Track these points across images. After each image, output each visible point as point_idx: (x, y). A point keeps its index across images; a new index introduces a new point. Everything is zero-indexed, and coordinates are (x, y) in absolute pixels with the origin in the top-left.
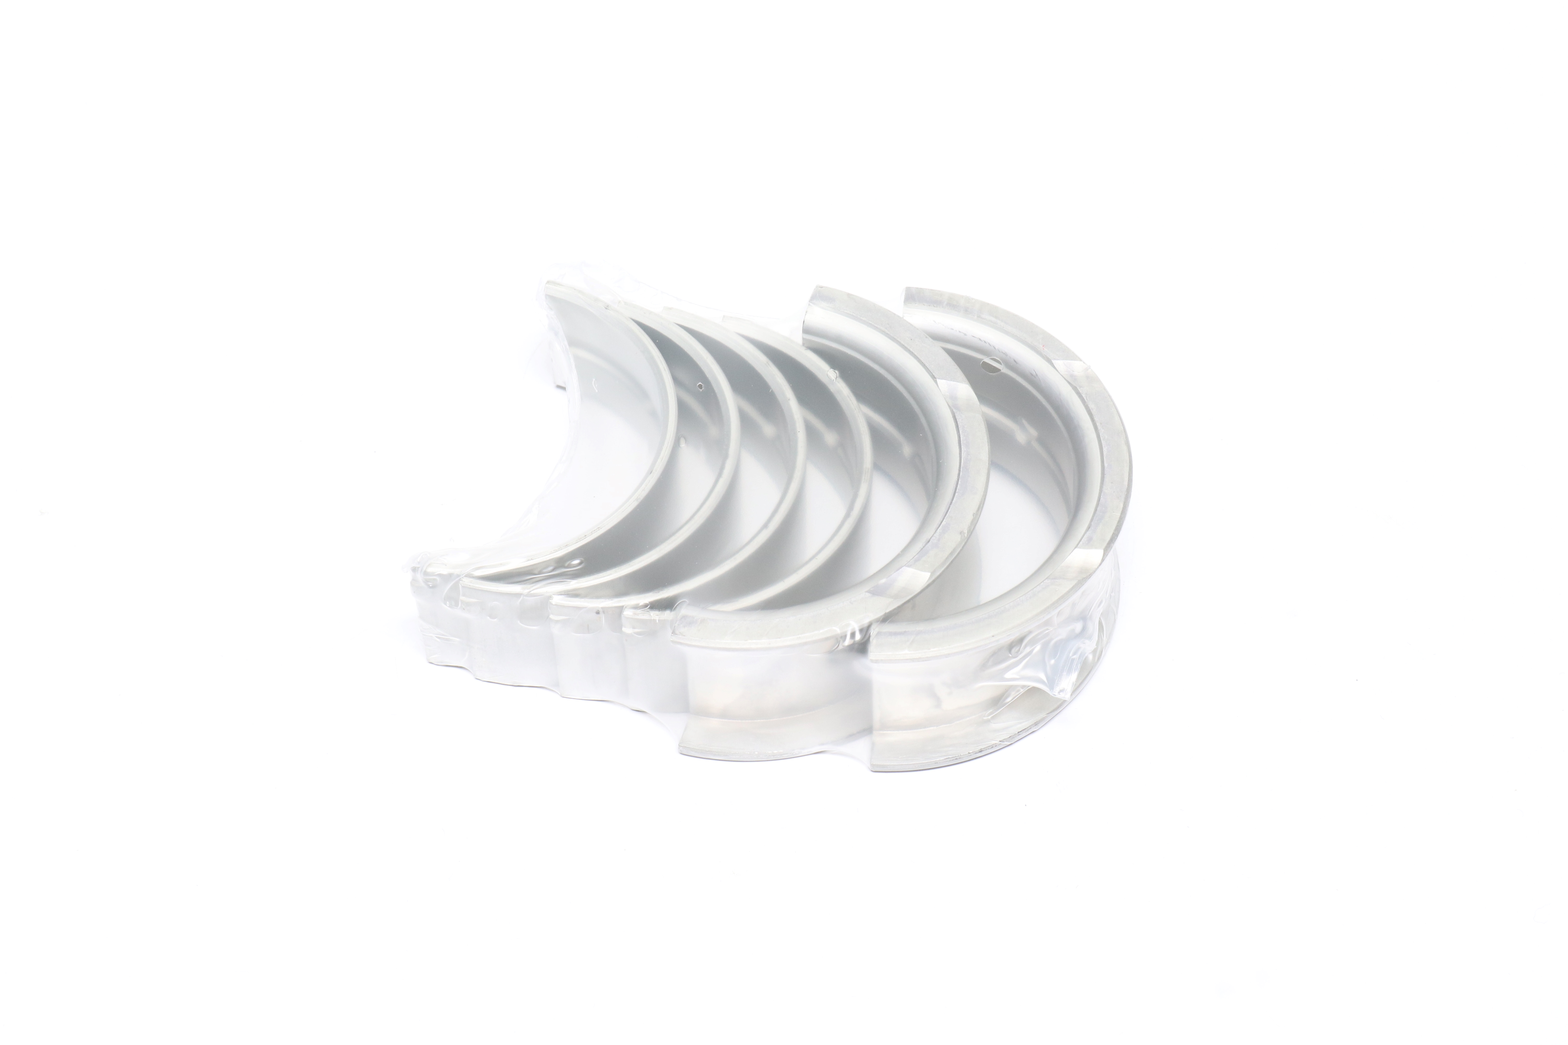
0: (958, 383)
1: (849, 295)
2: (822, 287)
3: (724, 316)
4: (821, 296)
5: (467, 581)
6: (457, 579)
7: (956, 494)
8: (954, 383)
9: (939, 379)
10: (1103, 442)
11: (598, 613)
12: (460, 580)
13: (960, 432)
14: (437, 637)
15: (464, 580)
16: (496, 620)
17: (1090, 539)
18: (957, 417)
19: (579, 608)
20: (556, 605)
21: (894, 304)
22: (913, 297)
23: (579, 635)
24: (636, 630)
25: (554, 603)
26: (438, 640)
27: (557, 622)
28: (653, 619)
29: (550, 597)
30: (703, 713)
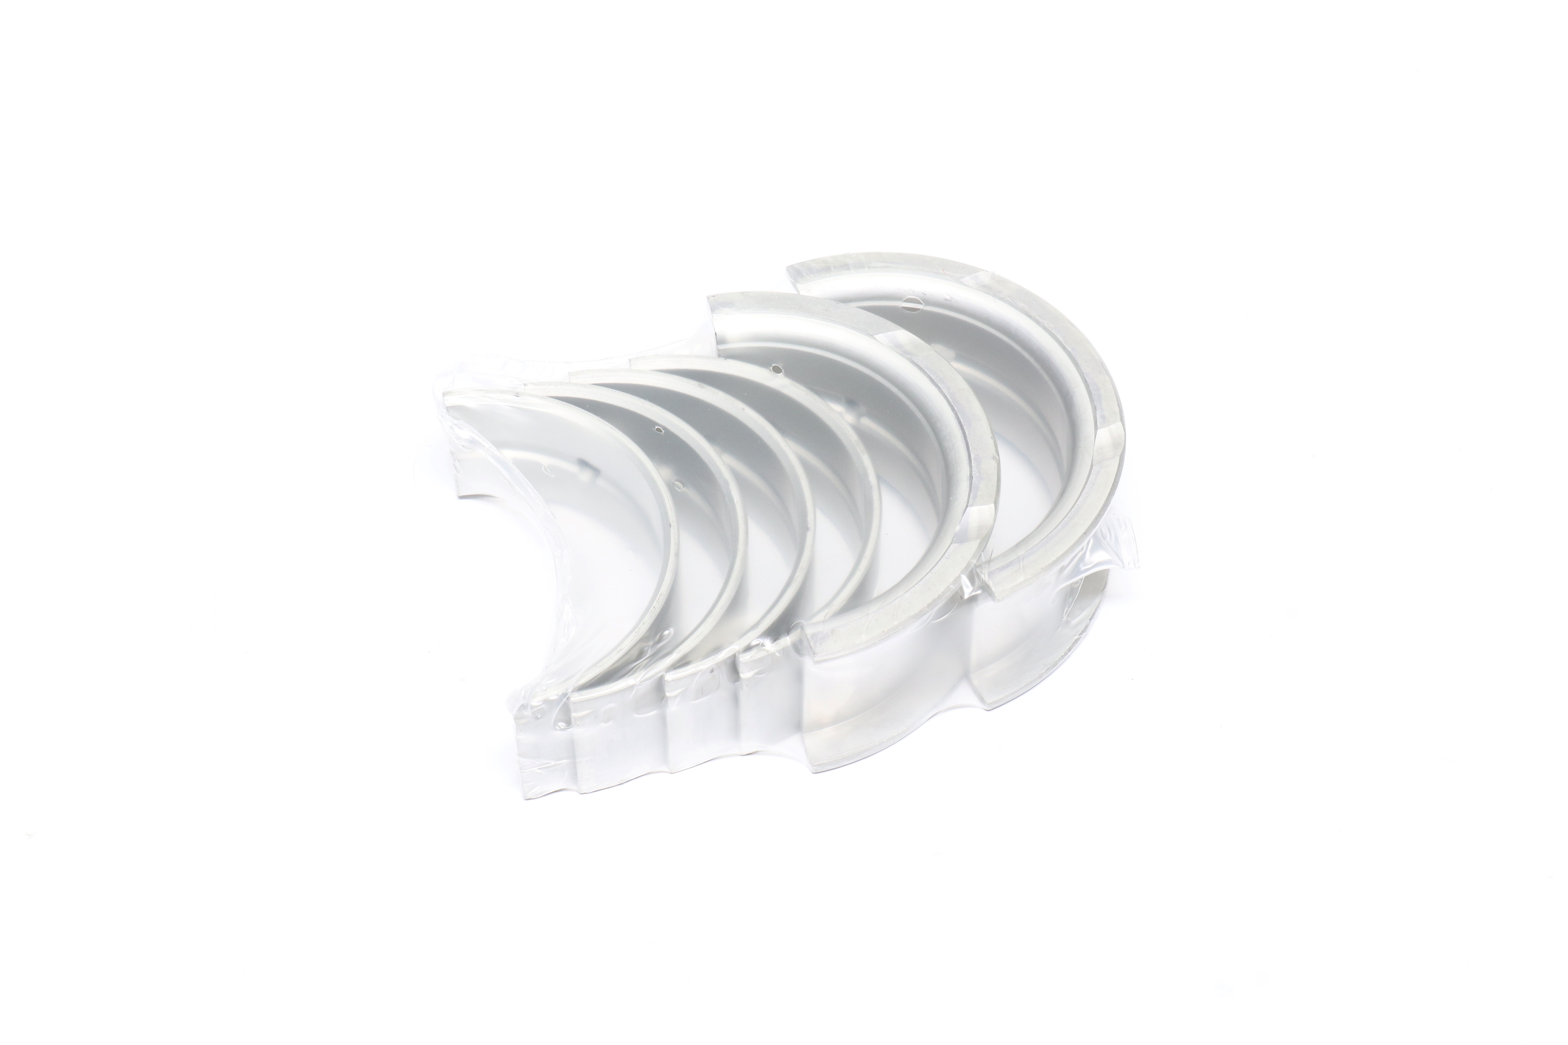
0: (894, 332)
1: (742, 293)
2: (714, 296)
3: (630, 360)
4: (717, 304)
5: (576, 697)
6: (565, 699)
7: (965, 427)
8: (891, 332)
9: (876, 334)
10: (1054, 331)
11: (712, 671)
12: (568, 699)
13: (928, 373)
14: (539, 769)
15: (572, 696)
16: (611, 722)
17: (1103, 417)
18: (915, 361)
19: (694, 674)
20: (672, 681)
21: (785, 286)
22: (798, 273)
23: (698, 700)
24: (755, 671)
25: (670, 680)
26: (539, 771)
27: (676, 697)
28: (770, 653)
29: (662, 678)
30: (819, 726)
